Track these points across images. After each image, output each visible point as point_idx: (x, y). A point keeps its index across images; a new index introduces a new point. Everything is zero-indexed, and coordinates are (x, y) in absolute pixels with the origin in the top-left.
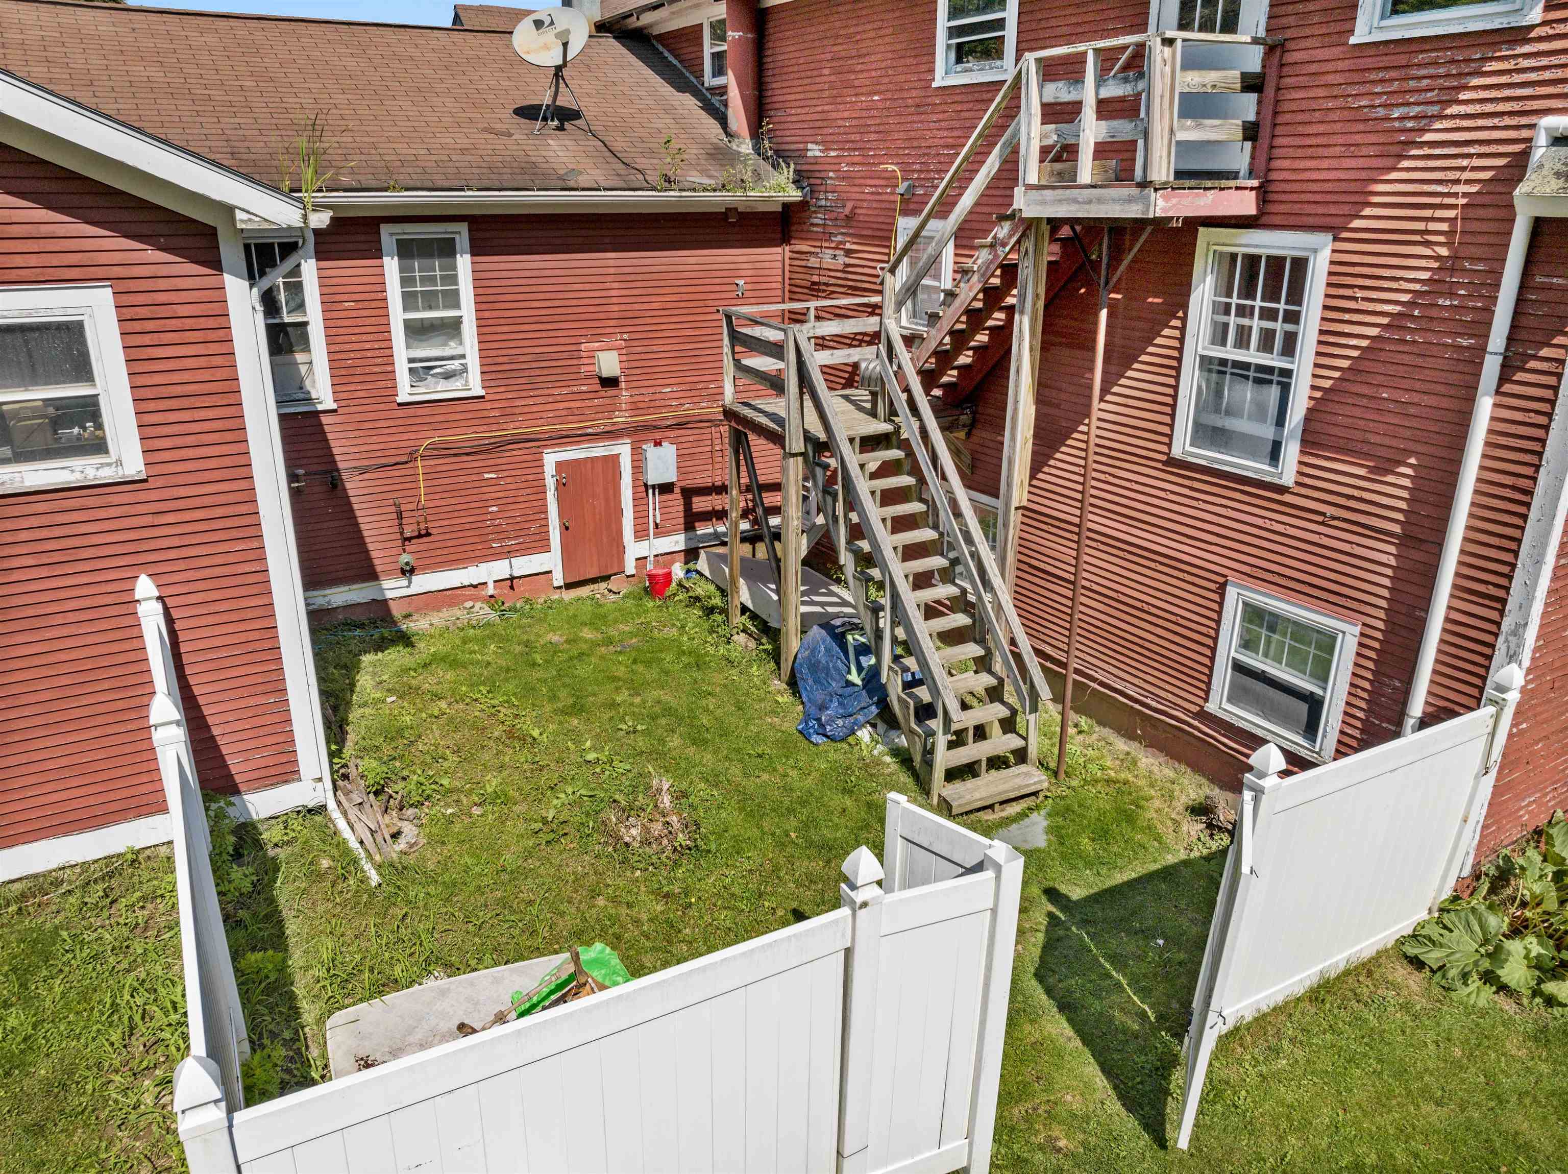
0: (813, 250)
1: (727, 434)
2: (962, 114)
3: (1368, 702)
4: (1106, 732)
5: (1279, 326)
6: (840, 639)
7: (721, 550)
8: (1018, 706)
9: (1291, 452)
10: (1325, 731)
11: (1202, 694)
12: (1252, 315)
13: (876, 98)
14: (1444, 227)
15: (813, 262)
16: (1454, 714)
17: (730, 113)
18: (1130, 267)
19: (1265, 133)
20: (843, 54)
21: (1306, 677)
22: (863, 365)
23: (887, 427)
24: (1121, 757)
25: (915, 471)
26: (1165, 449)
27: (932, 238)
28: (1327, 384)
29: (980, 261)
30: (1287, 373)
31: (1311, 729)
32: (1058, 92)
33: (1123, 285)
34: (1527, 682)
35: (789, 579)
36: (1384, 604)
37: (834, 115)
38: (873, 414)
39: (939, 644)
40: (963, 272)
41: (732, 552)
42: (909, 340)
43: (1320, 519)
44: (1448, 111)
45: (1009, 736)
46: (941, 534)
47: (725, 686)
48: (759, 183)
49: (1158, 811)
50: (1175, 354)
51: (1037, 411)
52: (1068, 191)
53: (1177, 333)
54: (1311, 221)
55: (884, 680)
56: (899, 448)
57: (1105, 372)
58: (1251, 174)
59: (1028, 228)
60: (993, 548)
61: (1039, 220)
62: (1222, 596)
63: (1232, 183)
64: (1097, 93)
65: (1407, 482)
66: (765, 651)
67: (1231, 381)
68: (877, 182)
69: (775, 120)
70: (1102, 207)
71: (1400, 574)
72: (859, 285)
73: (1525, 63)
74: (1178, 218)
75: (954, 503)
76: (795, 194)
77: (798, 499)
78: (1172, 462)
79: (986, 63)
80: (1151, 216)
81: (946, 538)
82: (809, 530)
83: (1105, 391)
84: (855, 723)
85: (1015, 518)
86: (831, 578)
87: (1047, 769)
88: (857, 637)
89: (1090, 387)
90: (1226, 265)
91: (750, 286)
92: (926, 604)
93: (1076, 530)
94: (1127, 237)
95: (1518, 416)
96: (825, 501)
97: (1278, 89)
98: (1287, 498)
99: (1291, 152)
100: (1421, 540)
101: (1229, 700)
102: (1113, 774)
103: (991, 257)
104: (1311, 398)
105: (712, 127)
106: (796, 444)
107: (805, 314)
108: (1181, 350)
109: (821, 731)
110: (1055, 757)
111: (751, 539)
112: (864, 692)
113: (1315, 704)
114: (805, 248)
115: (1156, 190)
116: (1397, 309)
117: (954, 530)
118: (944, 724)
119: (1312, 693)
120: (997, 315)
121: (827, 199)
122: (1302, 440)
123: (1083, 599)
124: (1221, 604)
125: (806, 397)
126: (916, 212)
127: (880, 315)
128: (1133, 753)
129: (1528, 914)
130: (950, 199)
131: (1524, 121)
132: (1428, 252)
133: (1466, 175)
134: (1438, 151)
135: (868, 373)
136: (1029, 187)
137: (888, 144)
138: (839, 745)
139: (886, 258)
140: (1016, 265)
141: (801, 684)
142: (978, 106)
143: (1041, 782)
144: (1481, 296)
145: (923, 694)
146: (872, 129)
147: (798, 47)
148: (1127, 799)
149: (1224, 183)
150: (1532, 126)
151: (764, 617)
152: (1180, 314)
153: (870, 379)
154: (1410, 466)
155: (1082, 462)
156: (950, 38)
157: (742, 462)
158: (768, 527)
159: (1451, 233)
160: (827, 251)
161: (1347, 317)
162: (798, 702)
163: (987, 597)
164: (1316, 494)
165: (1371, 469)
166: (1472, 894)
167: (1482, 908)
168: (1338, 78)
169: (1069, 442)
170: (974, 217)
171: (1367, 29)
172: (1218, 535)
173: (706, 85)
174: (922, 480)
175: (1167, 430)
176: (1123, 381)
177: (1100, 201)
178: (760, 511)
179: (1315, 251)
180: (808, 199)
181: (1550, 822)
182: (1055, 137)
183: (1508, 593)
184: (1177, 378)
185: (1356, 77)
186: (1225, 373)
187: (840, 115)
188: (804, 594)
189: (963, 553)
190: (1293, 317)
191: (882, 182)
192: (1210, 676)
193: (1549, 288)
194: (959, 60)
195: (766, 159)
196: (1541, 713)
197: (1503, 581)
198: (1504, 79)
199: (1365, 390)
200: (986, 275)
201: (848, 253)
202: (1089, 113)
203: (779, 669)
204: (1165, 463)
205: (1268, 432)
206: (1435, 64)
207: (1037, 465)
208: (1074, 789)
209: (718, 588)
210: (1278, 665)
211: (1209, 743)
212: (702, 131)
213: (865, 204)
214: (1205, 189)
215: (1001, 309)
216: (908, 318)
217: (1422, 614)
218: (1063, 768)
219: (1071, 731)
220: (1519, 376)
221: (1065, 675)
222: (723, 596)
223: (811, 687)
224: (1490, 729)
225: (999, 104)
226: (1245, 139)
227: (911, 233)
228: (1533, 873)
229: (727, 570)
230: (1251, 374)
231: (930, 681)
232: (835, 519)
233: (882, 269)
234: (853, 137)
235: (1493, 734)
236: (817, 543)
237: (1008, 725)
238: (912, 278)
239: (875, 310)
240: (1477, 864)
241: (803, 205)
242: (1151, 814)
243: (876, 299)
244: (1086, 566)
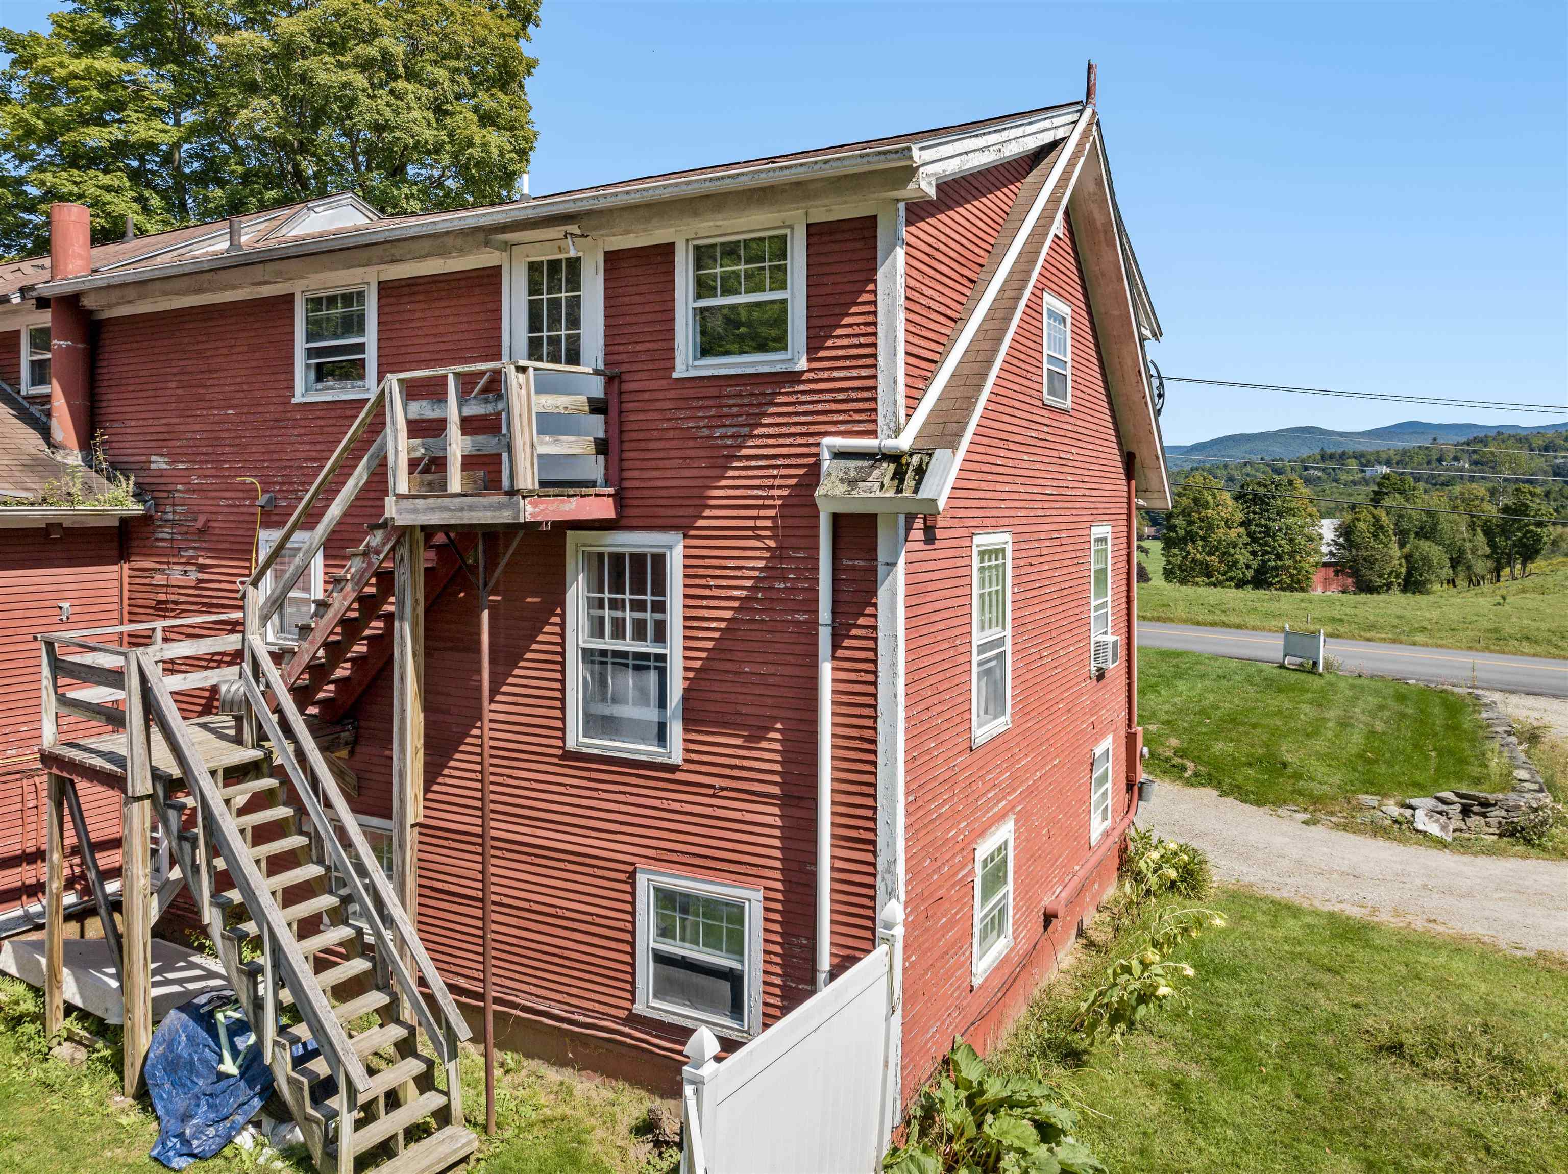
0: (157, 566)
1: (46, 786)
2: (326, 429)
3: (782, 966)
4: (535, 1064)
5: (649, 616)
6: (206, 1020)
7: (34, 936)
8: (435, 1057)
9: (676, 731)
10: (750, 1006)
11: (628, 996)
12: (624, 608)
13: (230, 412)
14: (769, 523)
15: (159, 579)
16: (854, 960)
17: (54, 423)
18: (505, 572)
19: (614, 448)
20: (190, 369)
21: (724, 954)
22: (224, 688)
23: (257, 754)
24: (555, 1089)
25: (293, 799)
26: (559, 743)
27: (299, 549)
28: (697, 664)
29: (353, 570)
30: (662, 658)
31: (736, 1008)
32: (422, 409)
33: (501, 587)
34: (907, 915)
35: (135, 957)
36: (778, 864)
37: (182, 428)
38: (238, 740)
39: (335, 1003)
40: (334, 582)
41: (51, 934)
42: (278, 657)
43: (711, 792)
44: (756, 432)
45: (428, 1095)
46: (328, 869)
47: (40, 1122)
48: (91, 496)
49: (602, 1142)
50: (558, 649)
51: (426, 718)
52: (440, 500)
53: (557, 629)
54: (660, 522)
55: (268, 1060)
56: (271, 776)
57: (491, 673)
58: (607, 483)
59: (403, 535)
60: (390, 877)
61: (413, 527)
62: (633, 885)
63: (591, 491)
64: (460, 412)
65: (777, 746)
66: (101, 1059)
67: (613, 670)
68: (232, 495)
69: (110, 431)
70: (475, 514)
71: (787, 834)
72: (215, 601)
73: (804, 398)
74: (547, 522)
75: (341, 832)
76: (135, 507)
77: (145, 851)
78: (568, 755)
79: (349, 384)
80: (522, 521)
81: (334, 874)
82: (161, 888)
83: (494, 691)
84: (231, 1127)
85: (412, 836)
86: (189, 945)
87: (475, 1125)
88: (229, 1013)
89: (479, 689)
90: (595, 564)
91: (78, 610)
92: (316, 958)
93: (479, 840)
94: (501, 542)
95: (853, 676)
96: (181, 849)
97: (621, 412)
98: (679, 776)
99: (638, 464)
100: (799, 798)
101: (656, 996)
102: (549, 1112)
103: (364, 565)
104: (685, 679)
105: (31, 440)
106: (141, 784)
107: (150, 637)
108: (563, 645)
109: (185, 1150)
110: (483, 1109)
111: (78, 915)
112: (242, 1084)
113: (735, 979)
114: (148, 565)
115: (524, 497)
116: (744, 593)
117: (343, 862)
118: (349, 1098)
119: (731, 969)
120: (374, 624)
121: (174, 513)
122: (684, 719)
123: (495, 917)
124: (633, 894)
125: (154, 729)
126: (279, 524)
127: (243, 632)
128: (567, 1081)
129: (956, 1147)
130: (316, 511)
131: (811, 440)
132: (761, 545)
133: (777, 482)
134: (754, 463)
135: (229, 696)
136: (400, 497)
137: (246, 457)
138: (211, 1163)
139: (247, 572)
140: (392, 573)
141: (154, 1092)
142: (341, 422)
143: (469, 1143)
144: (806, 578)
145: (320, 1067)
146: (227, 442)
147: (136, 360)
148: (567, 1137)
149: (584, 491)
150: (818, 445)
151: (99, 1013)
152: (559, 611)
153: (232, 702)
154: (777, 730)
155: (478, 768)
156: (309, 357)
157: (67, 818)
158: (105, 896)
159: (773, 529)
160: (175, 567)
161: (705, 603)
162: (152, 1118)
163: (388, 935)
164: (704, 769)
165: (747, 738)
166: (907, 1141)
167: (918, 1153)
168: (668, 405)
169: (463, 748)
170: (343, 527)
171: (684, 367)
172: (621, 823)
173: (23, 393)
174: (301, 810)
175: (559, 724)
176: (511, 680)
177: (471, 508)
178: (92, 875)
179: (670, 547)
180: (152, 512)
181: (953, 1049)
182: (423, 451)
183: (876, 835)
184: (563, 672)
185: (682, 404)
186: (606, 663)
187: (188, 428)
188: (155, 972)
189: (356, 886)
190: (660, 607)
191: (241, 495)
192: (633, 974)
193: (854, 569)
194: (319, 379)
195: (99, 471)
196: (924, 943)
197: (869, 824)
198: (791, 409)
199: (728, 666)
200: (360, 582)
201: (202, 568)
202: (454, 430)
203: (122, 1079)
204: (560, 757)
205: (651, 714)
206: (739, 395)
207: (432, 775)
208: (507, 1141)
209: (30, 987)
210: (695, 947)
211: (643, 1049)
212: (16, 441)
213: (220, 518)
214: (569, 496)
215: (378, 617)
216: (275, 634)
217: (813, 868)
218: (494, 1118)
219: (498, 1072)
220: (847, 643)
221: (484, 1008)
222: (37, 996)
223: (169, 1094)
224: (887, 968)
225: (364, 419)
226: (598, 452)
227: (274, 545)
228: (950, 1103)
229: (43, 961)
230: (631, 662)
231: (327, 1047)
232: (196, 869)
233: (242, 583)
234: (204, 450)
235: (891, 972)
236: (171, 906)
237: (425, 1082)
238: (278, 591)
239: (235, 627)
240: (905, 1108)
241: (146, 519)
242: (595, 1148)
243: (236, 615)
244: (494, 879)
